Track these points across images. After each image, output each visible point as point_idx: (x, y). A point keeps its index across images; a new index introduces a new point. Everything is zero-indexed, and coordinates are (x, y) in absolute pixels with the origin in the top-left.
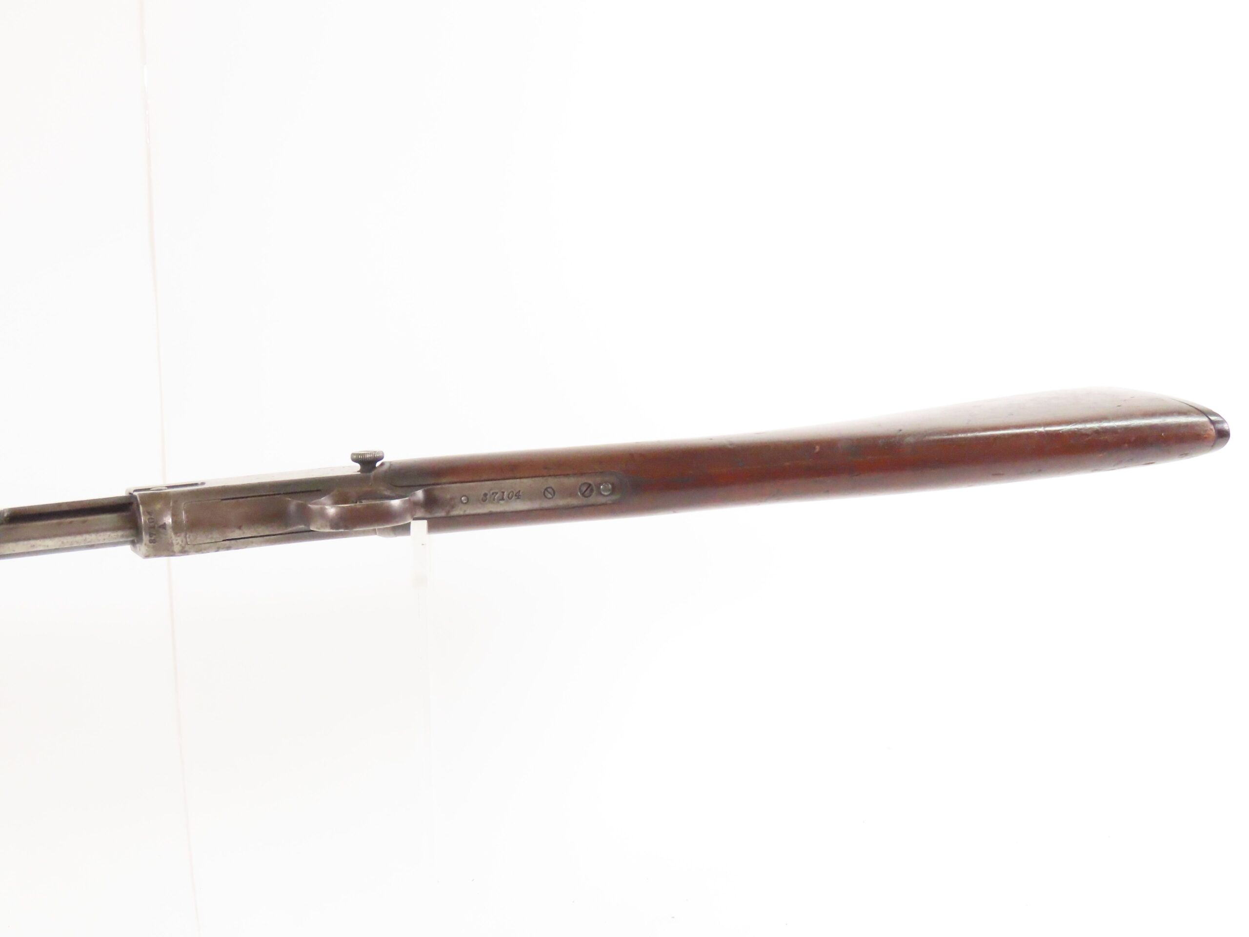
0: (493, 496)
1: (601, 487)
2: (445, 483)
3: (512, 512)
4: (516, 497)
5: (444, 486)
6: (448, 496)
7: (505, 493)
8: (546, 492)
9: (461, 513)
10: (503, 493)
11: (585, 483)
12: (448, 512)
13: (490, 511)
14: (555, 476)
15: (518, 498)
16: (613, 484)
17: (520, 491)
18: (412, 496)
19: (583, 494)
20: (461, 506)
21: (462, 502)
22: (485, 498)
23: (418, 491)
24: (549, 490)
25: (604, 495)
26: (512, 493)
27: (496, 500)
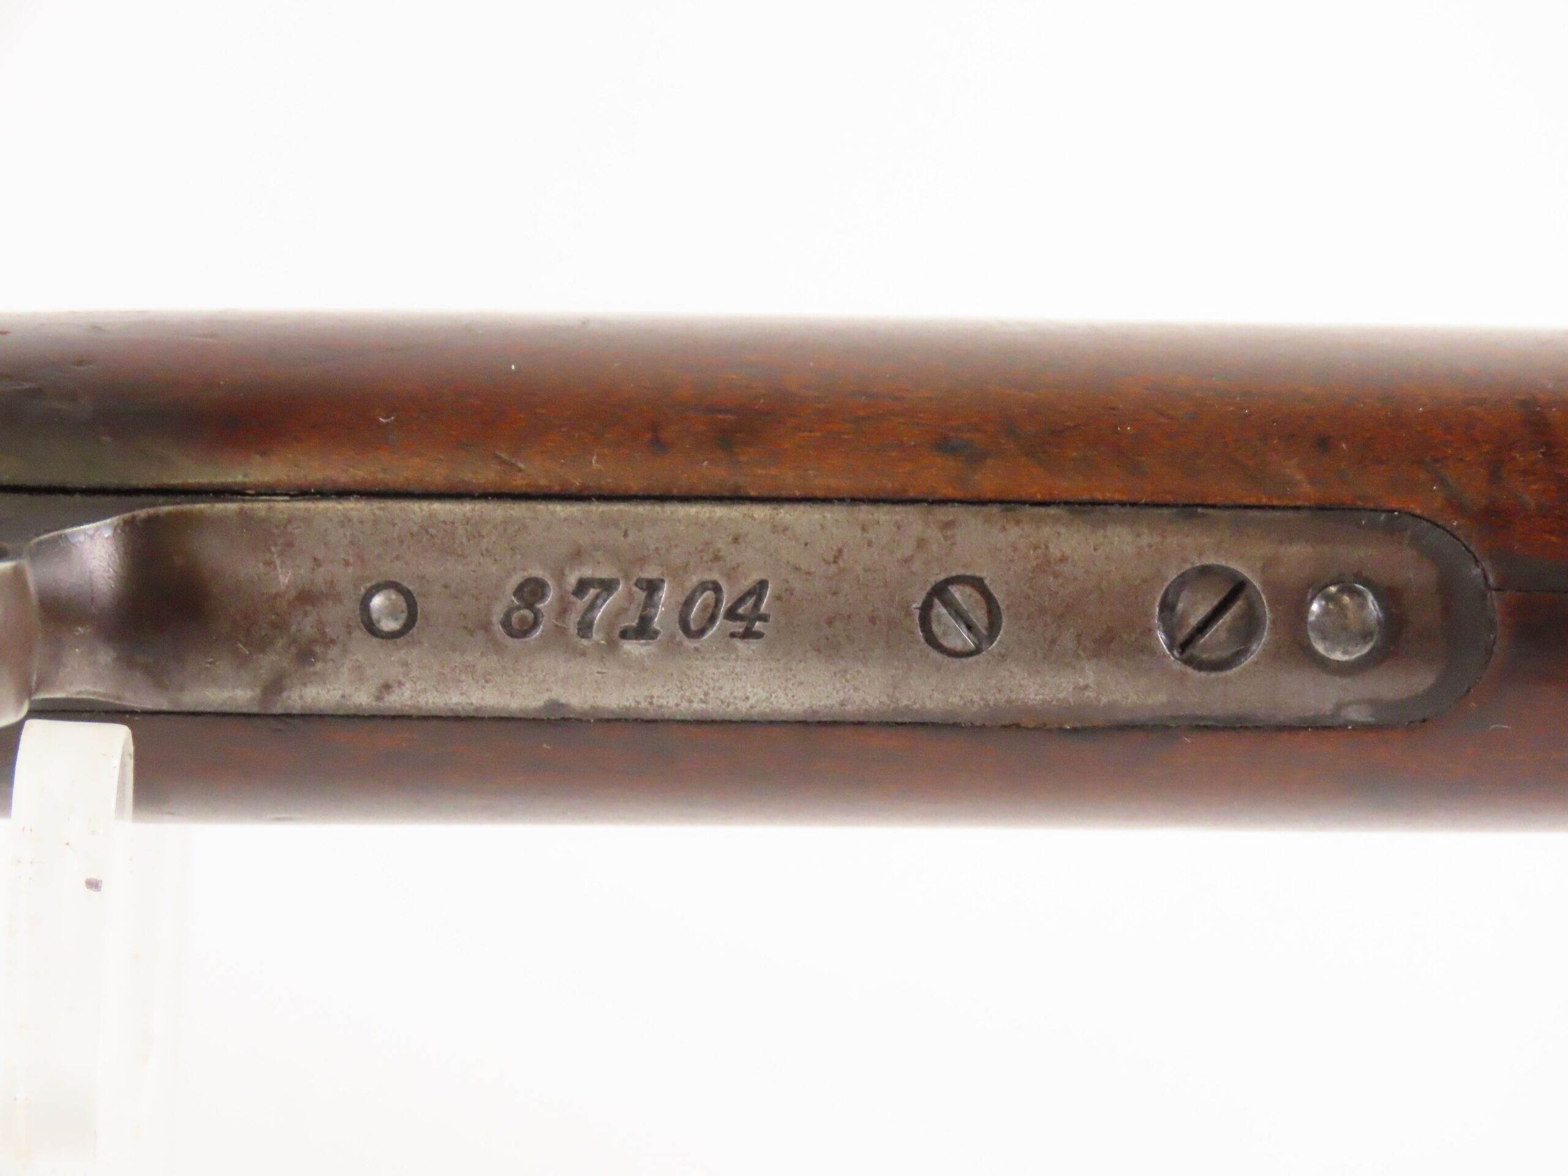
0: (581, 604)
1: (1315, 607)
2: (269, 492)
3: (701, 722)
4: (739, 627)
5: (260, 507)
6: (284, 578)
7: (664, 594)
8: (939, 609)
9: (362, 698)
10: (652, 587)
11: (1205, 571)
12: (275, 686)
13: (555, 705)
14: (1008, 503)
15: (748, 634)
16: (1388, 596)
17: (763, 584)
18: (37, 553)
19: (1184, 646)
20: (364, 648)
21: (371, 627)
22: (528, 614)
23: (89, 527)
24: (957, 593)
25: (1323, 664)
26: (709, 594)
27: (597, 636)
